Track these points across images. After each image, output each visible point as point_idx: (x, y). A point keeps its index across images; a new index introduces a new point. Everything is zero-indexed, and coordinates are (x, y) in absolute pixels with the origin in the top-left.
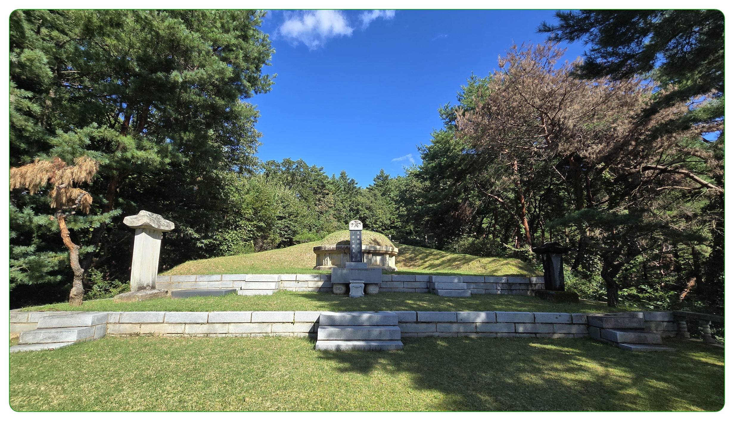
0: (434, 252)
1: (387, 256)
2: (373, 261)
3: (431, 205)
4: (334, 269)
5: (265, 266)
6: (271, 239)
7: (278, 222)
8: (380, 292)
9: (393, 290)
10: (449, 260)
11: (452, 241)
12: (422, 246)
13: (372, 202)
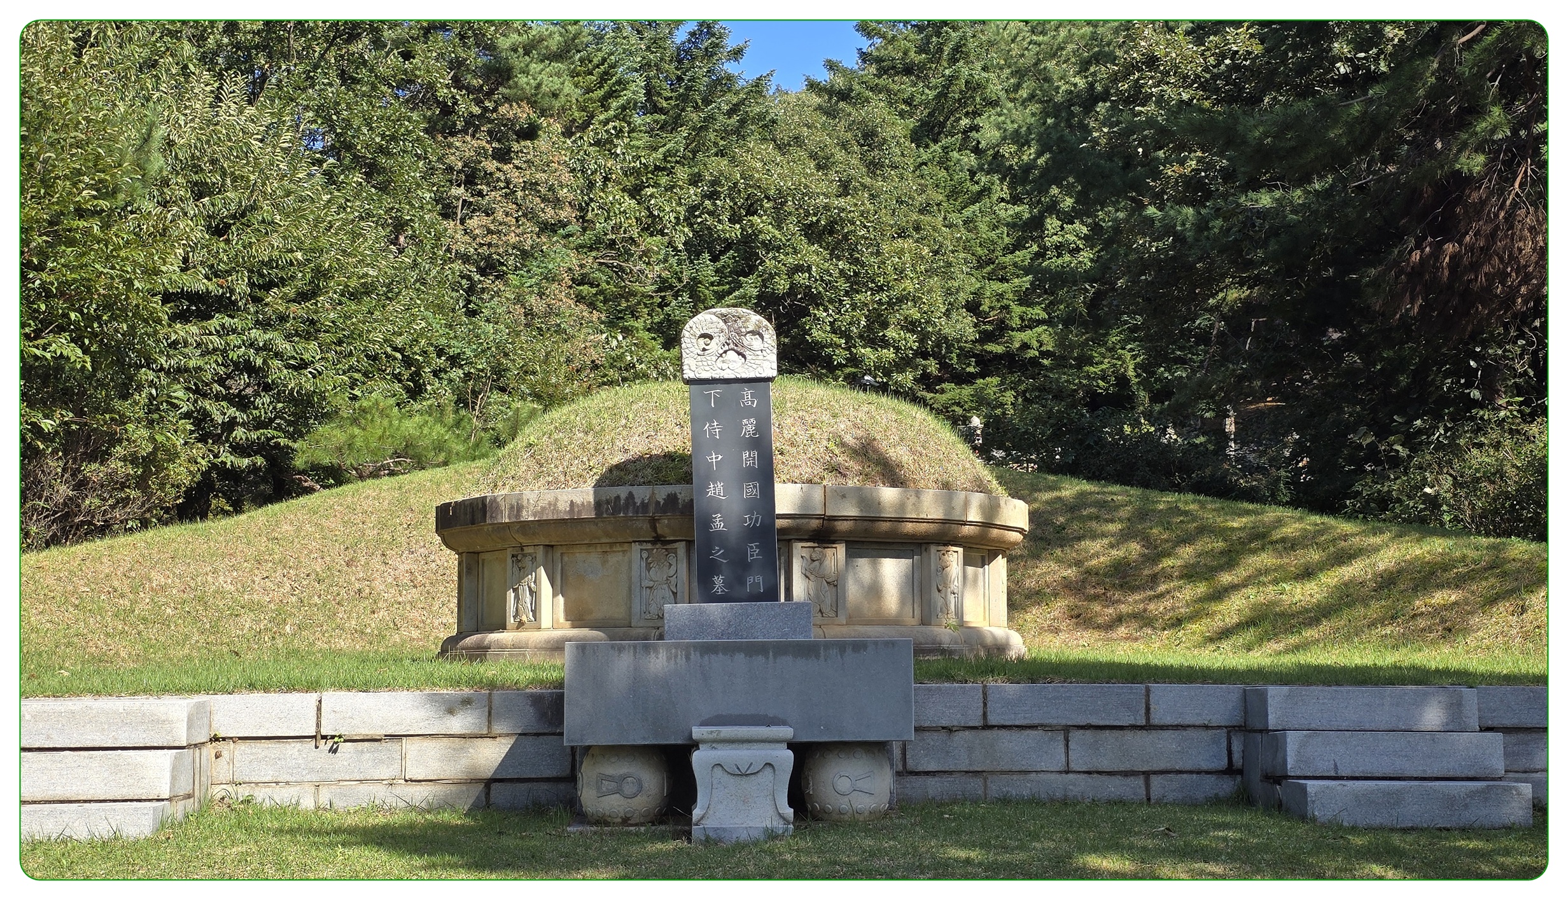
0: (1279, 522)
1: (954, 557)
2: (853, 591)
3: (1265, 200)
4: (583, 648)
5: (97, 644)
6: (133, 459)
7: (181, 330)
8: (900, 805)
9: (996, 787)
10: (1387, 582)
11: (1414, 449)
12: (1199, 488)
13: (845, 188)
